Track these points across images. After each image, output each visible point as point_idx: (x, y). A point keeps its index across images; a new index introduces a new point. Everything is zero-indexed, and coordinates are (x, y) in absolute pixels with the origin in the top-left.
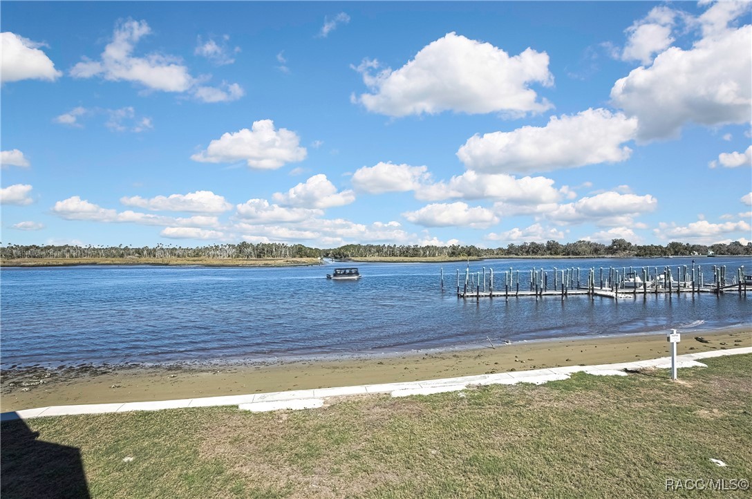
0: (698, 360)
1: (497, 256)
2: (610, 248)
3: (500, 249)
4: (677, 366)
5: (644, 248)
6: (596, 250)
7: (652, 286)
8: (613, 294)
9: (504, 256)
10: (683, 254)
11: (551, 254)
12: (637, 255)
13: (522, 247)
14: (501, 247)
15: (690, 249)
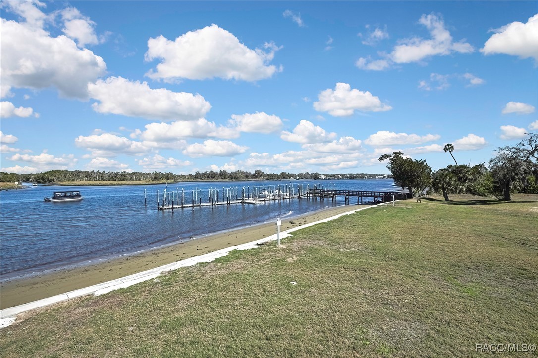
0: (289, 233)
1: (188, 180)
2: (254, 175)
3: (190, 175)
4: (280, 238)
5: (270, 175)
6: (247, 176)
7: (273, 196)
8: (254, 202)
9: (192, 180)
10: (287, 178)
11: (222, 179)
12: (267, 179)
13: (205, 174)
14: (191, 173)
15: (290, 176)
